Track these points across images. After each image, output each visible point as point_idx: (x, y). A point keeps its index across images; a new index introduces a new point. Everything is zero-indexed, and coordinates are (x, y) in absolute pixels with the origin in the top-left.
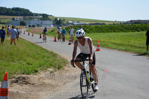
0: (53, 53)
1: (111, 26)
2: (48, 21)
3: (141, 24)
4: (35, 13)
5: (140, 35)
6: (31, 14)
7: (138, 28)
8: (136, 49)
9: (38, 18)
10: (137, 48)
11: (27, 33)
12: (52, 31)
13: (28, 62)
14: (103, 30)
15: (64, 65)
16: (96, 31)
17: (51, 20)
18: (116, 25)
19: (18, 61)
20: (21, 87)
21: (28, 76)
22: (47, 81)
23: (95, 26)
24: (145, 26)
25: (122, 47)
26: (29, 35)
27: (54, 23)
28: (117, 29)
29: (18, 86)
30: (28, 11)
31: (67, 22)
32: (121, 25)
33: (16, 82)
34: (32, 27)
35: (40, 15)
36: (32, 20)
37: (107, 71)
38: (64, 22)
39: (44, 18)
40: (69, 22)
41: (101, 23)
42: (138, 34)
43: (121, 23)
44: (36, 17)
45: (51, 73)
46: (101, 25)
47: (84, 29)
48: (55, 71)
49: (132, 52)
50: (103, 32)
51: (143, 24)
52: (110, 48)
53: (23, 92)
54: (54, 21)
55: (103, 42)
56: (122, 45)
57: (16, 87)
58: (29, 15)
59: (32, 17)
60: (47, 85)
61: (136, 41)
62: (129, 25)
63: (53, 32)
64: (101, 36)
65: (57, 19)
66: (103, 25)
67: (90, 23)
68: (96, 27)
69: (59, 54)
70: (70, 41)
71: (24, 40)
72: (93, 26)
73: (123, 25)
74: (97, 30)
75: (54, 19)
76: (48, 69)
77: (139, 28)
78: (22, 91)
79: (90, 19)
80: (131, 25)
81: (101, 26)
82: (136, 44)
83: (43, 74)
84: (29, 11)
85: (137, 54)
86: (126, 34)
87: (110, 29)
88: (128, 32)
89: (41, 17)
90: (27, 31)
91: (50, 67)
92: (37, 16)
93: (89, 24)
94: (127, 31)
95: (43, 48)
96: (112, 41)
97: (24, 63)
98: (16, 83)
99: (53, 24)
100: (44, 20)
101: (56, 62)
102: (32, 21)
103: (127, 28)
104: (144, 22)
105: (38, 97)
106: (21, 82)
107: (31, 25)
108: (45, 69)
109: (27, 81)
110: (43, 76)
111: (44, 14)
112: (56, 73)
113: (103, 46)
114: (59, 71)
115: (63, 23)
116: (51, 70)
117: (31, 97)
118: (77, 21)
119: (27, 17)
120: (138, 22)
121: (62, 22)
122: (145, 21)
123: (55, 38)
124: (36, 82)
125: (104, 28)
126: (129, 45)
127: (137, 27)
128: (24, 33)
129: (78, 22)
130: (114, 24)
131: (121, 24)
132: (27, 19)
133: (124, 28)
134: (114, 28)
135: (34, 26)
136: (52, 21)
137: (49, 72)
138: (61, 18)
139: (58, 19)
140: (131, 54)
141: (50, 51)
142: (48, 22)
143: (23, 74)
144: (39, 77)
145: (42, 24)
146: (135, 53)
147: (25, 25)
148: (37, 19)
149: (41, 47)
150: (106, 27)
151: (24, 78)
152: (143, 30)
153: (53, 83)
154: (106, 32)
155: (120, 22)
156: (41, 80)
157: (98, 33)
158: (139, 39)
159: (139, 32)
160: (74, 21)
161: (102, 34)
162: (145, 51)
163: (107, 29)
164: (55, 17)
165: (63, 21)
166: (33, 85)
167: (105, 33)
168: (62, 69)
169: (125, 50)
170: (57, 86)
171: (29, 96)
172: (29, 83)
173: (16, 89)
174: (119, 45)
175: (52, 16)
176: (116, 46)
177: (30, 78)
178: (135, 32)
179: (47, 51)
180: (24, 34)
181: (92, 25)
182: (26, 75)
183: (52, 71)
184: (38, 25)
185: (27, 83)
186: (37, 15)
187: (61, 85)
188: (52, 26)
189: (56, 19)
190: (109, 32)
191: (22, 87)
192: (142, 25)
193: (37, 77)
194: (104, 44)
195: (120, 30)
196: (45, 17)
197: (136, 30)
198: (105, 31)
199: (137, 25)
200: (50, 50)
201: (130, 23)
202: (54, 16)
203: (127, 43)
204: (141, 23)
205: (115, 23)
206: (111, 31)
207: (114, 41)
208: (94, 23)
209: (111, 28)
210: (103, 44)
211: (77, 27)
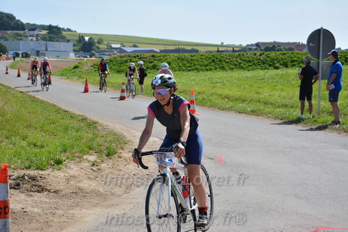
0: (86, 119)
1: (213, 56)
2: (62, 44)
3: (282, 52)
4: (28, 24)
5: (281, 78)
6: (18, 24)
7: (276, 62)
8: (278, 109)
9: (37, 36)
10: (278, 107)
11: (14, 72)
12: (76, 67)
13: (34, 141)
14: (195, 65)
15: (119, 146)
16: (180, 67)
17: (68, 41)
18: (225, 53)
19: (7, 138)
20: (29, 199)
21: (41, 172)
22: (86, 184)
23: (176, 55)
24: (292, 56)
25: (244, 105)
26: (19, 76)
27: (76, 48)
28: (228, 63)
29: (23, 196)
30: (11, 17)
31: (108, 46)
32: (238, 53)
33: (17, 186)
34: (23, 57)
35: (43, 27)
36: (21, 40)
37: (220, 161)
38: (101, 46)
39: (51, 35)
40: (114, 46)
41: (190, 48)
42: (276, 75)
43: (235, 49)
44: (32, 33)
45: (93, 165)
46: (192, 54)
47: (152, 62)
48: (102, 161)
49: (269, 117)
50: (196, 69)
51: (284, 52)
52: (219, 109)
53: (36, 210)
54: (75, 43)
55: (199, 93)
56: (243, 101)
57: (18, 199)
58: (13, 29)
59: (22, 32)
60: (88, 193)
61: (274, 92)
62: (255, 54)
63: (77, 70)
64: (193, 80)
65: (83, 37)
66: (195, 54)
67: (163, 48)
68: (178, 59)
69: (100, 121)
70: (123, 91)
71: (10, 88)
72: (173, 56)
73: (242, 53)
74: (181, 64)
75: (77, 38)
76: (85, 157)
77: (278, 62)
78: (33, 207)
79: (162, 40)
80: (261, 55)
81: (191, 56)
82: (276, 97)
83: (76, 169)
84: (15, 18)
85: (282, 121)
86: (249, 74)
87: (213, 64)
88: (253, 69)
89: (44, 32)
90: (13, 67)
91: (88, 153)
92: (34, 30)
93: (161, 51)
94: (250, 68)
95: (60, 109)
96: (220, 91)
97: (24, 143)
98: (15, 189)
99: (74, 51)
100: (51, 40)
101: (98, 139)
102: (21, 42)
103: (250, 61)
104: (287, 48)
105: (73, 221)
106: (28, 186)
107: (20, 52)
108: (78, 157)
109: (41, 184)
110: (76, 174)
111: (50, 25)
112: (103, 165)
113: (203, 104)
114: (111, 161)
115: (98, 48)
116: (92, 158)
117: (56, 220)
118: (132, 44)
119: (9, 32)
120: (274, 46)
121: (97, 45)
122: (289, 44)
123: (86, 85)
124: (61, 188)
125: (197, 61)
126: (259, 101)
127: (274, 60)
128: (5, 71)
129: (135, 46)
130: (218, 51)
131: (234, 51)
132: (8, 37)
133: (244, 61)
134: (220, 61)
135: (26, 55)
136: (71, 44)
137: (87, 164)
138: (93, 37)
139: (87, 39)
140: (269, 121)
141: (79, 116)
142: (62, 46)
143: (28, 168)
144: (67, 175)
145: (47, 50)
146: (276, 118)
147: (4, 53)
148: (34, 39)
149: (55, 106)
150: (203, 57)
151: (33, 178)
152: (286, 66)
153: (101, 189)
154: (202, 70)
155: (233, 47)
156: (72, 183)
157: (185, 73)
158: (280, 87)
159: (279, 71)
160: (125, 44)
161: (193, 76)
162: (296, 113)
163: (206, 62)
164: (79, 34)
165: (99, 43)
166: (55, 194)
167: (201, 73)
168: (116, 155)
169: (253, 112)
170: (113, 194)
171: (51, 218)
172: (46, 190)
173: (19, 202)
174: (237, 100)
175: (72, 31)
176: (231, 104)
177: (46, 177)
178: (268, 69)
179: (72, 116)
180: (7, 73)
181: (171, 54)
182: (37, 171)
183: (96, 161)
184: (38, 53)
185: (41, 190)
186: (33, 27)
187: (120, 193)
188: (72, 55)
189: (81, 38)
190: (211, 69)
191: (32, 198)
192: (284, 54)
193: (62, 175)
194: (203, 99)
195: (236, 65)
196: (54, 32)
197: (270, 65)
198: (200, 68)
199: (272, 54)
200: (78, 113)
201: (256, 49)
202: (75, 31)
203: (255, 96)
204: (281, 50)
205: (221, 49)
206: (213, 68)
207: (226, 92)
208: (173, 48)
209: (214, 61)
210: (200, 97)
211: (135, 57)
